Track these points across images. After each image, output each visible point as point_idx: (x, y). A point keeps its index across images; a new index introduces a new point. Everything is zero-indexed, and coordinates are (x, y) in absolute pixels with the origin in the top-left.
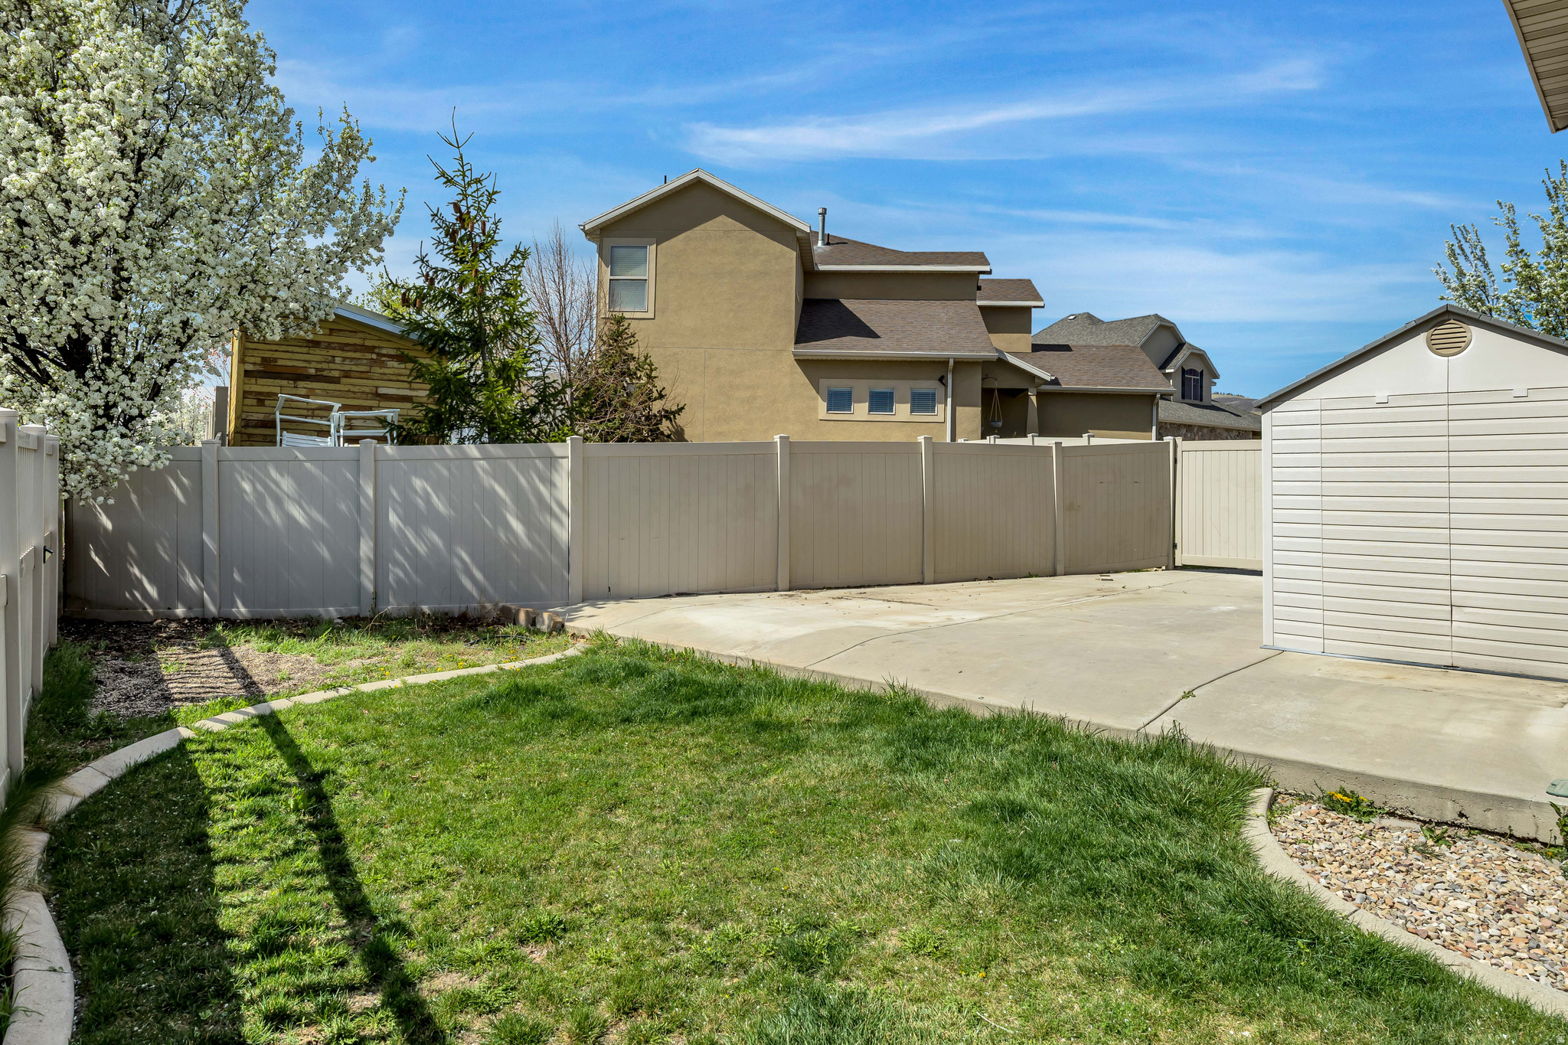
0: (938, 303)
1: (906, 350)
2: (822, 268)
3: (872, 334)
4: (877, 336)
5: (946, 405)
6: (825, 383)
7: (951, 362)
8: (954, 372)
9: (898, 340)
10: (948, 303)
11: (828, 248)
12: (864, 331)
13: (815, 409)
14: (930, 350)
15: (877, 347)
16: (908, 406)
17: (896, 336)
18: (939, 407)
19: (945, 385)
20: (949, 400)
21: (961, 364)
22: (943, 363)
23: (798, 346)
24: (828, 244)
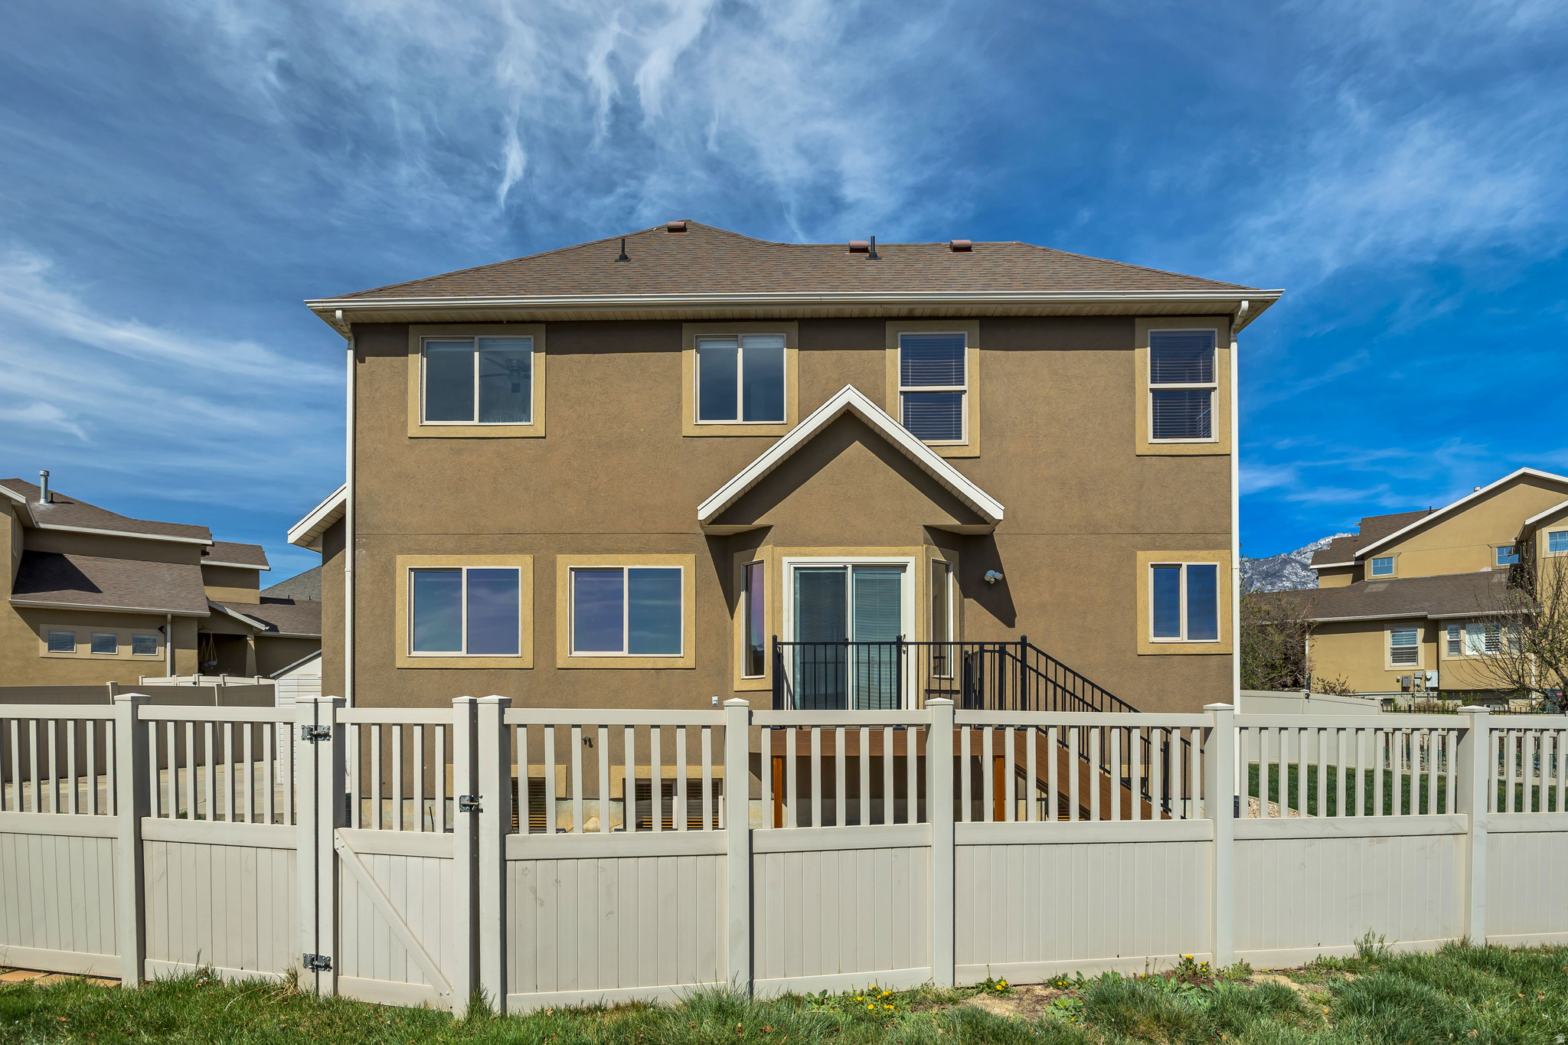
0: (165, 565)
1: (128, 605)
2: (42, 526)
3: (94, 589)
4: (99, 591)
5: (166, 647)
6: (43, 627)
7: (169, 616)
8: (172, 623)
9: (120, 596)
10: (174, 565)
11: (50, 506)
12: (86, 585)
13: (37, 649)
14: (150, 606)
15: (99, 602)
16: (131, 648)
17: (119, 593)
18: (160, 650)
19: (165, 634)
20: (169, 644)
21: (177, 619)
22: (164, 616)
23: (15, 596)
24: (52, 502)
